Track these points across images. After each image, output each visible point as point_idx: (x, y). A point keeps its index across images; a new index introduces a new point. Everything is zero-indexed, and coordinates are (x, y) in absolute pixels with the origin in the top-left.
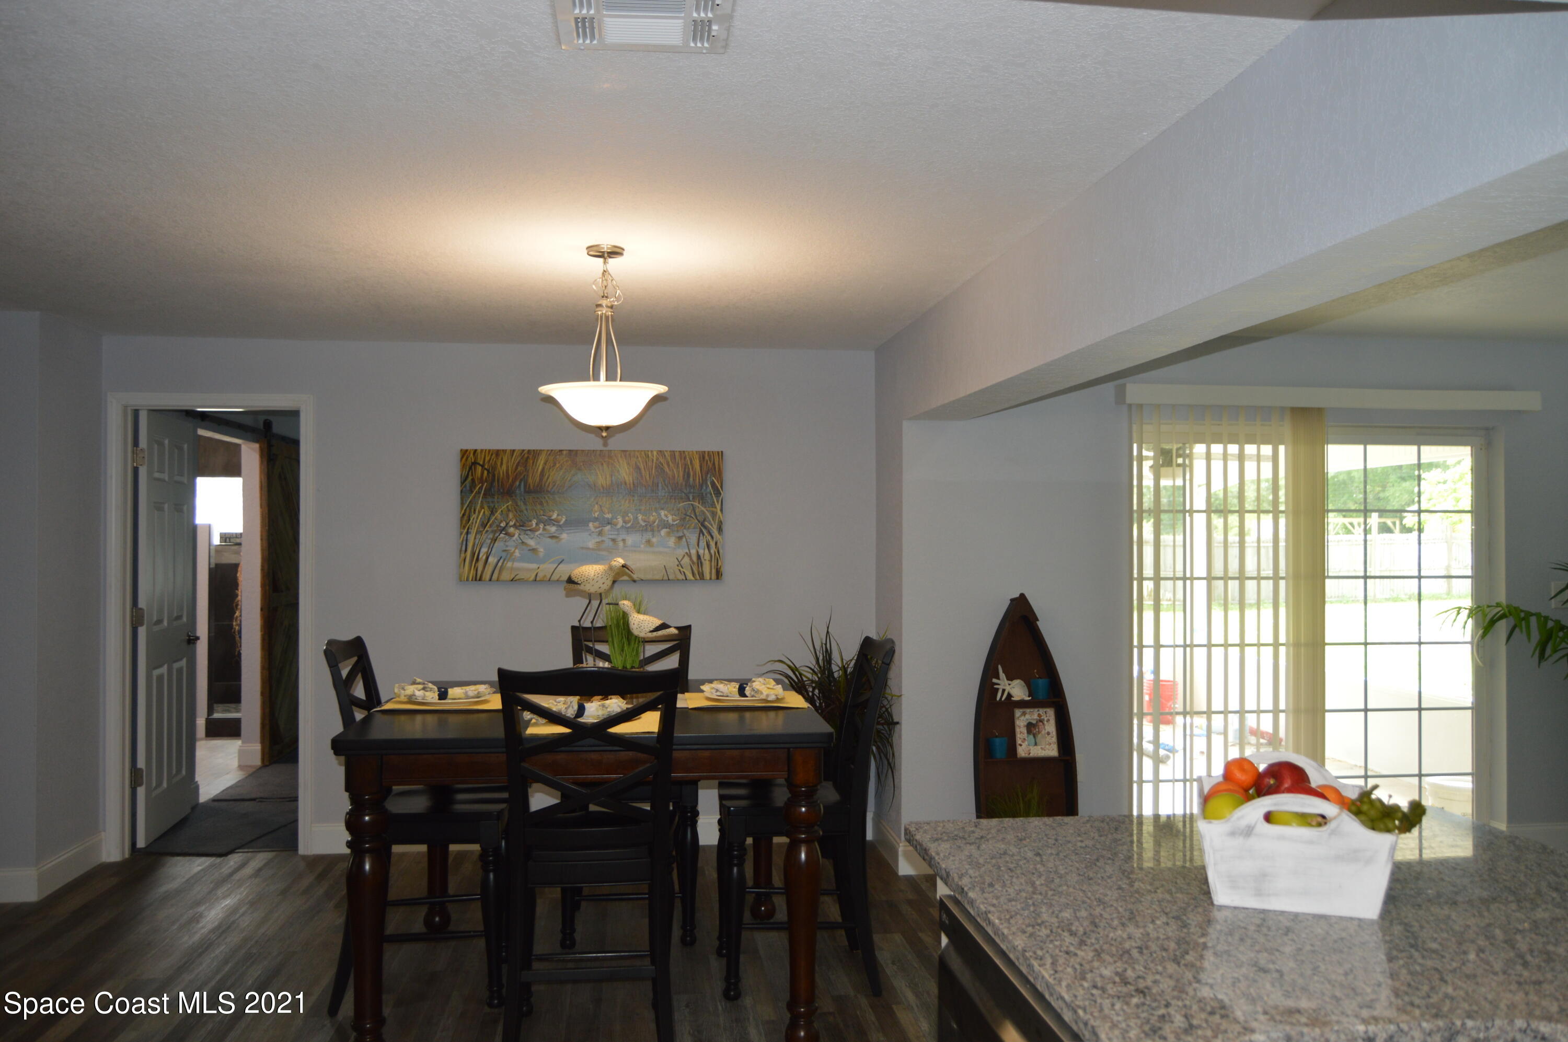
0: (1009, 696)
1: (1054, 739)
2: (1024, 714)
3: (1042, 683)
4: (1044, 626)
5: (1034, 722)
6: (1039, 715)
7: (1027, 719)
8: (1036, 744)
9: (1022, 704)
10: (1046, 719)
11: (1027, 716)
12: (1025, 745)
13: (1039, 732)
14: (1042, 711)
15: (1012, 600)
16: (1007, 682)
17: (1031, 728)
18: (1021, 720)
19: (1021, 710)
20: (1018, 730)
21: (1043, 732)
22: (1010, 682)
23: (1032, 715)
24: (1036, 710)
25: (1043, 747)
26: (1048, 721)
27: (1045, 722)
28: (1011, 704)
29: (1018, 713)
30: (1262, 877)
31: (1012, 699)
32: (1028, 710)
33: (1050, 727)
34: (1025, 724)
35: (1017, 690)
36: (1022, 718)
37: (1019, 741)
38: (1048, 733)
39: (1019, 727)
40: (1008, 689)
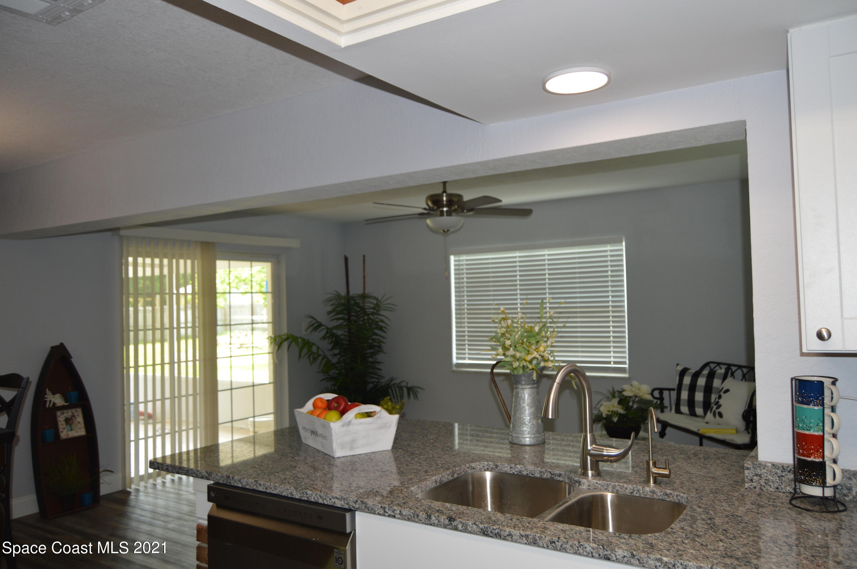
0: (54, 404)
1: (83, 425)
2: (63, 413)
3: (74, 395)
4: (75, 361)
5: (69, 417)
6: (73, 413)
7: (65, 416)
8: (72, 430)
9: (62, 408)
10: (77, 414)
11: (65, 415)
12: (65, 432)
13: (73, 423)
14: (74, 410)
15: (52, 348)
16: (52, 396)
17: (68, 421)
18: (61, 418)
19: (61, 412)
20: (60, 423)
21: (76, 422)
22: (54, 396)
23: (68, 414)
24: (70, 410)
25: (77, 431)
26: (78, 415)
27: (77, 417)
28: (55, 408)
29: (59, 413)
30: (353, 441)
31: (56, 406)
32: (65, 411)
33: (80, 419)
34: (64, 419)
35: (58, 400)
36: (62, 416)
37: (61, 430)
38: (79, 423)
39: (60, 421)
40: (53, 400)
